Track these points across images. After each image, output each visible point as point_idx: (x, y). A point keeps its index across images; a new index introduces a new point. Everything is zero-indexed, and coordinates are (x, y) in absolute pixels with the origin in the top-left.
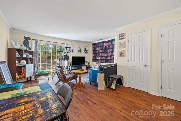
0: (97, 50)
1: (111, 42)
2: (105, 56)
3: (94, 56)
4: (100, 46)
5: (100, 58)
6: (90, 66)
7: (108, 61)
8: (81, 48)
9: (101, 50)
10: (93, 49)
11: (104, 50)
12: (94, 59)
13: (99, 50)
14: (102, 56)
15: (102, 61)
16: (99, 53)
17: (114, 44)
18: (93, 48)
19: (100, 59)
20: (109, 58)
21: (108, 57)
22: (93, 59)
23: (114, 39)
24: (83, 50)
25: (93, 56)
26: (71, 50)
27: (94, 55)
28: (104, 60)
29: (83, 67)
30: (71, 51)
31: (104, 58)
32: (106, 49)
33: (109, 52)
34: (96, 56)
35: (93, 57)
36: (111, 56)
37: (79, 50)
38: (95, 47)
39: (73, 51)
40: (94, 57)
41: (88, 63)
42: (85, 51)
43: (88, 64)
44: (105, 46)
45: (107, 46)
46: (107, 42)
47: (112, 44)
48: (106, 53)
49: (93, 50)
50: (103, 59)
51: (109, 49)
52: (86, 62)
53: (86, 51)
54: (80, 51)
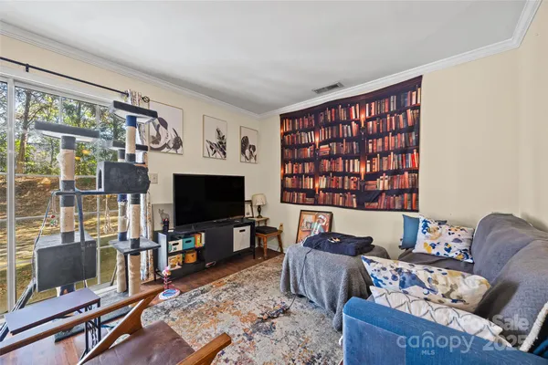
0: (308, 145)
1: (393, 98)
2: (358, 175)
3: (290, 176)
4: (327, 125)
5: (322, 183)
6: (266, 220)
7: (376, 200)
8: (223, 133)
9: (334, 145)
10: (283, 141)
11: (350, 140)
12: (291, 190)
13: (321, 144)
14: (336, 174)
15: (338, 198)
16: (316, 159)
17: (417, 107)
18: (285, 134)
19: (324, 190)
20: (382, 184)
21: (373, 176)
22: (284, 189)
23: (421, 77)
24: (233, 146)
25: (284, 176)
26: (167, 136)
27: (288, 171)
28: (352, 192)
29: (236, 230)
30: (166, 145)
31: (350, 184)
32: (363, 137)
33: (385, 154)
34: (299, 176)
35: (283, 181)
36: (394, 173)
37: (215, 141)
38: (294, 131)
39: (178, 143)
40: (289, 180)
41: (255, 210)
42: (243, 152)
43: (256, 214)
44: (358, 122)
45: (367, 120)
46: (370, 102)
47: (402, 109)
48: (365, 156)
49: (284, 146)
50: (343, 191)
51: (380, 134)
52: (250, 202)
53: (247, 151)
54: (221, 147)
